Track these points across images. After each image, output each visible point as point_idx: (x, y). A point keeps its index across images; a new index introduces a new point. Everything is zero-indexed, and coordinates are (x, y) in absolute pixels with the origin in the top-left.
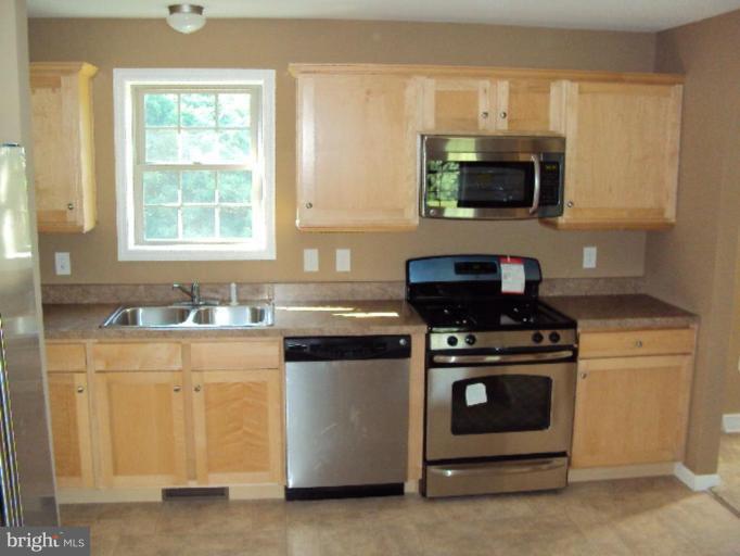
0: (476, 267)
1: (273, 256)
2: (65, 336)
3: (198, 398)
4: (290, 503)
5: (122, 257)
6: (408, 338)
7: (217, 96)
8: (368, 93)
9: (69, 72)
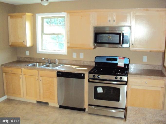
0: (113, 59)
1: (66, 54)
2: (18, 67)
3: (41, 82)
4: (60, 108)
5: (38, 52)
6: (84, 74)
7: (58, 19)
8: (82, 16)
9: (24, 15)
